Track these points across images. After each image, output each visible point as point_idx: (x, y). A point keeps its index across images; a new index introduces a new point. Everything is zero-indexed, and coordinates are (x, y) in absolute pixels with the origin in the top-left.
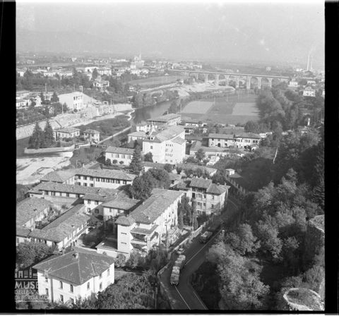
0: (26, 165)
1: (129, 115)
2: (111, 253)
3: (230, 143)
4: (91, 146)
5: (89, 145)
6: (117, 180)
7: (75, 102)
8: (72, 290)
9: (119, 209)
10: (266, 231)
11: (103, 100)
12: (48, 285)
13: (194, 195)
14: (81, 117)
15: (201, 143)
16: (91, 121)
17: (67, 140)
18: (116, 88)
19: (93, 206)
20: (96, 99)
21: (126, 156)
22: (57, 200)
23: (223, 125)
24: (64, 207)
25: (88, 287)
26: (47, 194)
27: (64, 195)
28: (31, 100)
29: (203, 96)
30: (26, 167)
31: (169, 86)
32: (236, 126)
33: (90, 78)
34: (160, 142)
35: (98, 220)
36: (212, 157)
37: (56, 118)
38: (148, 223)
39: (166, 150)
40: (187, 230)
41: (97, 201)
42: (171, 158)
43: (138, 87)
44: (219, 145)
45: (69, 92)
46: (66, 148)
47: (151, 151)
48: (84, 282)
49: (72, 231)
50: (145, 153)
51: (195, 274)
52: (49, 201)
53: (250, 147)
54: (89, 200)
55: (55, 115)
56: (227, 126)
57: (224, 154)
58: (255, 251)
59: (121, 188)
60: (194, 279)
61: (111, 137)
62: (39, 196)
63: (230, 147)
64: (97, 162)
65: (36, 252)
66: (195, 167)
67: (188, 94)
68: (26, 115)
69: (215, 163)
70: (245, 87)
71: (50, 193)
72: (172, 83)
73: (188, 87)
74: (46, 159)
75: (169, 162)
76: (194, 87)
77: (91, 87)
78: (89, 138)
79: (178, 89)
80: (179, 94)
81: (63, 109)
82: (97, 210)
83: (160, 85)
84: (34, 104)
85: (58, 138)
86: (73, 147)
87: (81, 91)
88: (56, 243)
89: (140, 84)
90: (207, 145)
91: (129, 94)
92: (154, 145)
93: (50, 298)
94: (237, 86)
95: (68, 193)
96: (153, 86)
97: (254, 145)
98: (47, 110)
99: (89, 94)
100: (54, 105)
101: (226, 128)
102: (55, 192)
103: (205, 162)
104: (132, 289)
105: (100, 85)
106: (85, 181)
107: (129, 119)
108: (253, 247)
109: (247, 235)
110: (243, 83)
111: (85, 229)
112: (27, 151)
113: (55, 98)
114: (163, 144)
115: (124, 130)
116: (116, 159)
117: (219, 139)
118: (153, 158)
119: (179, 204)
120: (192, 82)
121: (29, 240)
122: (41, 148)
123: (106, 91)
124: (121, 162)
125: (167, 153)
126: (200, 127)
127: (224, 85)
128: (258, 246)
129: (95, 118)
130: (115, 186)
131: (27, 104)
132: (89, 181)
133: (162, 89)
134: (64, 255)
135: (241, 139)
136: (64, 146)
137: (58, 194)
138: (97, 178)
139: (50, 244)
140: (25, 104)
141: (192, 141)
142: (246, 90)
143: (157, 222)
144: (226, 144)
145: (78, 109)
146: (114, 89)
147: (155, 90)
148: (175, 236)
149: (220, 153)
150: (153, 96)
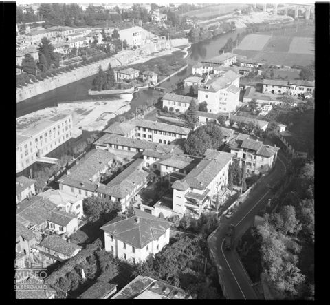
0: (90, 109)
1: (186, 50)
2: (167, 213)
3: (284, 90)
4: (150, 88)
5: (147, 87)
6: (173, 133)
7: (135, 38)
8: (134, 251)
9: (175, 168)
10: (308, 215)
11: (161, 35)
12: (114, 244)
13: (244, 155)
14: (140, 53)
15: (255, 89)
16: (150, 58)
17: (128, 81)
18: (173, 21)
19: (151, 161)
20: (154, 33)
21: (182, 104)
22: (120, 153)
23: (279, 66)
24: (125, 159)
25: (147, 248)
26: (111, 147)
27: (126, 148)
28: (94, 37)
29: (261, 28)
30: (91, 111)
31: (226, 16)
32: (292, 68)
33: (149, 11)
34: (215, 92)
35: (156, 175)
36: (265, 106)
37: (117, 56)
38: (201, 189)
39: (221, 99)
40: (236, 191)
41: (155, 158)
42: (225, 107)
43: (195, 19)
44: (273, 91)
45: (129, 26)
46: (126, 91)
47: (206, 100)
48: (144, 245)
49: (133, 188)
50: (200, 102)
51: (241, 240)
52: (113, 154)
53: (303, 95)
54: (148, 157)
55: (116, 53)
56: (282, 67)
57: (277, 103)
58: (296, 231)
59: (177, 142)
60: (240, 244)
61: (168, 78)
62: (104, 148)
63: (283, 94)
64: (155, 108)
65: (103, 207)
66: (247, 120)
67: (245, 26)
68: (89, 53)
69: (267, 113)
70: (304, 18)
71: (113, 146)
72: (229, 13)
73: (246, 18)
74: (109, 102)
75: (223, 111)
76: (251, 17)
77: (150, 20)
78: (147, 79)
79: (235, 20)
80: (236, 25)
81: (123, 46)
82: (155, 165)
83: (217, 16)
84: (96, 41)
85: (119, 80)
86: (133, 89)
87: (140, 26)
88: (119, 199)
89: (197, 16)
90: (261, 91)
91: (186, 27)
92: (209, 94)
93: (115, 254)
94: (296, 16)
95: (129, 148)
96: (210, 18)
97: (308, 94)
98: (109, 47)
99: (147, 28)
100: (115, 42)
101: (281, 69)
102: (117, 145)
103: (258, 112)
104: (185, 251)
105: (158, 19)
106: (144, 133)
107: (185, 56)
108: (295, 229)
109: (290, 219)
110: (303, 12)
111: (144, 184)
112: (91, 93)
113: (116, 35)
114: (218, 93)
115: (181, 70)
116: (173, 106)
117: (273, 86)
118: (207, 107)
119: (230, 166)
120: (250, 11)
121: (96, 194)
122: (103, 89)
123: (164, 25)
124: (177, 110)
125: (221, 101)
126: (255, 68)
127: (283, 14)
128: (300, 228)
129: (153, 54)
130: (172, 139)
131: (90, 41)
132: (147, 133)
133: (219, 21)
134: (127, 219)
135: (295, 86)
136: (125, 88)
137: (120, 148)
138: (155, 130)
139: (114, 199)
140: (88, 42)
141: (247, 87)
142: (305, 21)
143: (209, 187)
144: (280, 91)
145: (136, 45)
146: (171, 23)
147: (211, 22)
148: (225, 197)
149: (273, 102)
150: (210, 29)
